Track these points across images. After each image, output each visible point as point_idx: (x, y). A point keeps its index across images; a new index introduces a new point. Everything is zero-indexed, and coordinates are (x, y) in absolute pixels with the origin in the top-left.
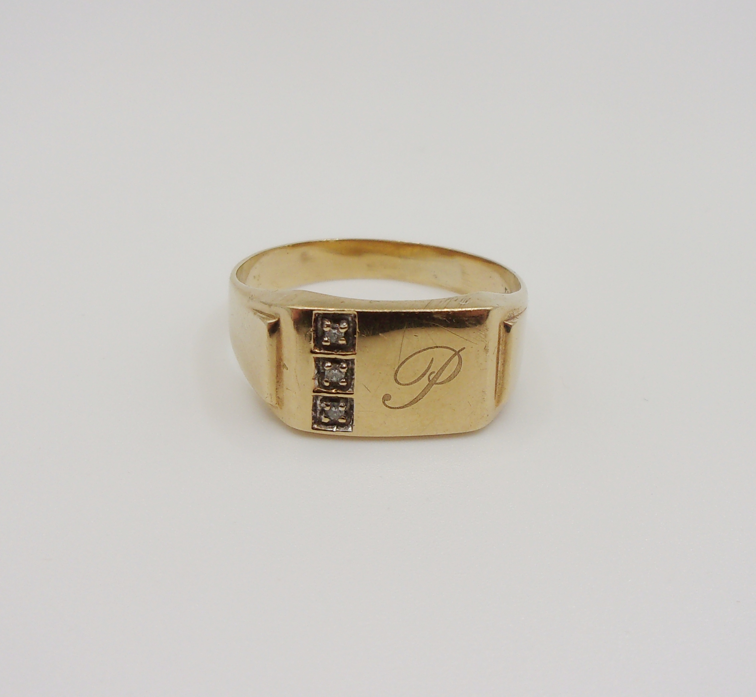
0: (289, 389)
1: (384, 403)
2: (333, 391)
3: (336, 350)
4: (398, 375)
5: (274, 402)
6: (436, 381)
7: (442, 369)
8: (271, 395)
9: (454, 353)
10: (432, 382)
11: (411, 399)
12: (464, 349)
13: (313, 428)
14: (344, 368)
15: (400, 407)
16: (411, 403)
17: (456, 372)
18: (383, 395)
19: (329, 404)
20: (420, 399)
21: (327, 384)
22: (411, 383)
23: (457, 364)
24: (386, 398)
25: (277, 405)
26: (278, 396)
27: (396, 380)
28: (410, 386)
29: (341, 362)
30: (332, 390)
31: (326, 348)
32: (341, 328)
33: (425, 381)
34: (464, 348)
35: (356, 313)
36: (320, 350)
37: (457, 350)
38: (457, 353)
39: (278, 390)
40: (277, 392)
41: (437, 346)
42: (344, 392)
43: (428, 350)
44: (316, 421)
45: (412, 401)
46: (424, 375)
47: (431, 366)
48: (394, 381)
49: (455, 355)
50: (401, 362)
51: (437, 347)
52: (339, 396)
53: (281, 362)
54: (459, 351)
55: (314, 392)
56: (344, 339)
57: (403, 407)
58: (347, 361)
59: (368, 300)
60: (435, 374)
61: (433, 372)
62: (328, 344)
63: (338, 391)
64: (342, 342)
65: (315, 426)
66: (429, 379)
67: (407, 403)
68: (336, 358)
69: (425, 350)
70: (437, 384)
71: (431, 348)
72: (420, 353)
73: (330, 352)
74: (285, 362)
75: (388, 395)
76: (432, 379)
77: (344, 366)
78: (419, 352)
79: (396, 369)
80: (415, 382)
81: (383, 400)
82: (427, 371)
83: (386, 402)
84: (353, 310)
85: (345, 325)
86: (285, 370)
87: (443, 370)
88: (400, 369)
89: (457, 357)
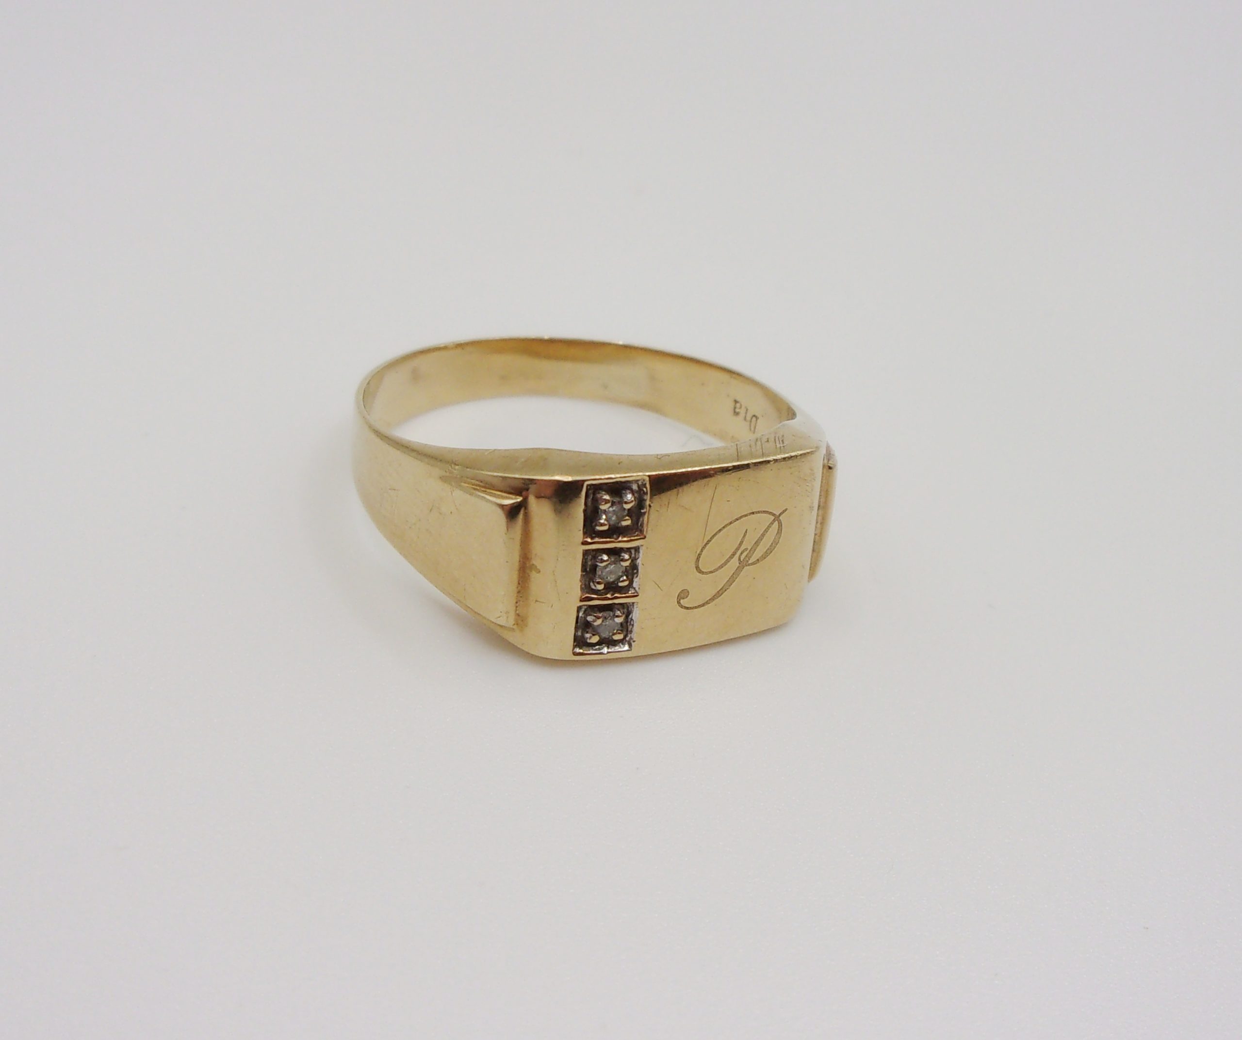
0: (540, 602)
1: (679, 602)
2: (609, 596)
3: (615, 536)
4: (700, 561)
5: (510, 622)
6: (747, 561)
7: (757, 543)
8: (507, 613)
9: (773, 518)
10: (743, 564)
11: (714, 592)
12: (786, 511)
13: (575, 654)
14: (627, 560)
15: (699, 606)
16: (713, 599)
17: (774, 544)
18: (679, 591)
19: (600, 615)
20: (726, 590)
21: (600, 587)
22: (716, 570)
23: (776, 532)
24: (683, 594)
25: (515, 627)
26: (517, 612)
27: (697, 568)
28: (715, 573)
29: (621, 552)
30: (606, 594)
31: (602, 534)
32: (626, 503)
33: (734, 563)
34: (786, 509)
35: (647, 479)
36: (592, 538)
37: (778, 514)
38: (777, 518)
39: (517, 605)
40: (517, 607)
41: (754, 511)
42: (624, 595)
43: (742, 519)
44: (580, 642)
45: (714, 596)
46: (734, 554)
47: (743, 542)
48: (695, 569)
49: (774, 520)
50: (705, 541)
51: (753, 513)
52: (616, 601)
53: (527, 563)
54: (780, 515)
55: (581, 601)
56: (627, 518)
57: (703, 605)
58: (628, 550)
59: (652, 455)
60: (748, 551)
61: (745, 549)
62: (606, 528)
63: (616, 595)
64: (627, 522)
65: (578, 650)
66: (739, 559)
67: (708, 599)
68: (616, 548)
69: (737, 519)
70: (749, 565)
71: (746, 516)
72: (732, 525)
73: (608, 540)
74: (536, 562)
75: (685, 591)
76: (743, 560)
77: (627, 557)
78: (731, 523)
79: (698, 552)
80: (721, 567)
81: (678, 600)
82: (738, 549)
83: (682, 601)
84: (641, 474)
85: (629, 497)
86: (533, 575)
87: (758, 546)
88: (705, 551)
89: (777, 522)
